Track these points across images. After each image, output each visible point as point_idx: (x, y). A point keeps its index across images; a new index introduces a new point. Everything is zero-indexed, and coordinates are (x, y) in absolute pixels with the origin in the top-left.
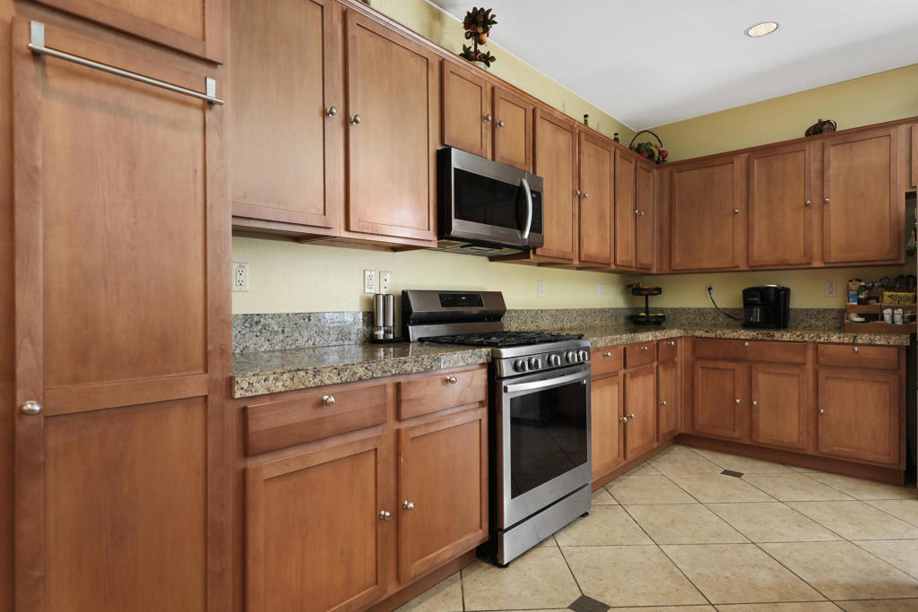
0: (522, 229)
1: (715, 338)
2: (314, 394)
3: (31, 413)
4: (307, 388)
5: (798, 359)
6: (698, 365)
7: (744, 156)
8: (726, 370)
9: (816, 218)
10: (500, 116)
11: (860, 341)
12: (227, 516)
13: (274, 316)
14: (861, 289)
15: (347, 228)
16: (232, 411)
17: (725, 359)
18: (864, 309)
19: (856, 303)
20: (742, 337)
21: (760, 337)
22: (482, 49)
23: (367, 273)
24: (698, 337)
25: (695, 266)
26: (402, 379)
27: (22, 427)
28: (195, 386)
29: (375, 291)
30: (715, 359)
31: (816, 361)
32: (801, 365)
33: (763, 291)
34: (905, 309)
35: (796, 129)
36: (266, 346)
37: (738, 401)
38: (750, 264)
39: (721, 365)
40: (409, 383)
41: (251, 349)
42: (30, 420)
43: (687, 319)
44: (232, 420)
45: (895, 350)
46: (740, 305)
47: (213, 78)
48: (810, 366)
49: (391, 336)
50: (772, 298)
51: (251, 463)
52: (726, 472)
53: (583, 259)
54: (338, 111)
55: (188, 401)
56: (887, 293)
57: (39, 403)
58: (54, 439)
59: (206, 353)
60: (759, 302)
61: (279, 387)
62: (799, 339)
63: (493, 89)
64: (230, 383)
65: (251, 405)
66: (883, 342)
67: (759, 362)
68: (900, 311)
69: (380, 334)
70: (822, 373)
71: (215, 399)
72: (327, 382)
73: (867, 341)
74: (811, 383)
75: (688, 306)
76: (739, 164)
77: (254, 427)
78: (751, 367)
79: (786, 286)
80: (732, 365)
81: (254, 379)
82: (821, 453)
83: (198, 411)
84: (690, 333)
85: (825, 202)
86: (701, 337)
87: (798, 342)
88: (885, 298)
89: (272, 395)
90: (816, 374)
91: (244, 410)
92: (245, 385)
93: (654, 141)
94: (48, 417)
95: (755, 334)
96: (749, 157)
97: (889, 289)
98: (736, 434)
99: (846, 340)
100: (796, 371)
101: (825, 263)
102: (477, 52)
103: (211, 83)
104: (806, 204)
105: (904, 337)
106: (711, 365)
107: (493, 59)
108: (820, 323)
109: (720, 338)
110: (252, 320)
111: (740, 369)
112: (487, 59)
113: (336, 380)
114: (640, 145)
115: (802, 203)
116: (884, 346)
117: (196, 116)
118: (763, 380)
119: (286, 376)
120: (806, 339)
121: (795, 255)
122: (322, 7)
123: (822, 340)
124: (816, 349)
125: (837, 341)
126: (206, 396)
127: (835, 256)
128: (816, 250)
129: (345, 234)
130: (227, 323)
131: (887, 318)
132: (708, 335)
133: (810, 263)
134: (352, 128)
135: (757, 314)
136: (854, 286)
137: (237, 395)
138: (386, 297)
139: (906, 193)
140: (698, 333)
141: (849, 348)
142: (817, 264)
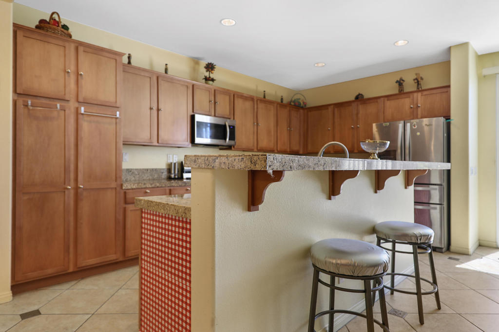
0: (225, 139)
2: (143, 190)
3: (81, 188)
4: (142, 188)
7: (332, 106)
9: (355, 133)
10: (217, 100)
12: (121, 218)
13: (136, 169)
15: (158, 142)
16: (122, 192)
22: (212, 76)
23: (169, 155)
25: (316, 151)
26: (172, 188)
27: (79, 191)
28: (113, 185)
29: (171, 161)
35: (351, 96)
36: (133, 179)
38: (334, 151)
40: (174, 189)
41: (129, 179)
42: (81, 189)
44: (122, 195)
47: (118, 111)
49: (177, 177)
51: (127, 206)
53: (259, 148)
54: (155, 108)
55: (112, 188)
57: (83, 185)
58: (85, 194)
59: (116, 177)
61: (134, 187)
63: (215, 90)
64: (122, 185)
65: (127, 191)
69: (173, 176)
71: (118, 189)
72: (148, 187)
76: (330, 109)
77: (127, 196)
81: (128, 185)
83: (114, 191)
85: (358, 127)
89: (132, 189)
91: (125, 193)
92: (125, 186)
93: (302, 98)
94: (84, 189)
96: (334, 107)
102: (210, 77)
103: (118, 113)
104: (352, 127)
107: (215, 80)
110: (129, 171)
112: (213, 80)
113: (150, 186)
114: (295, 100)
117: (114, 120)
119: (136, 184)
122: (150, 78)
126: (116, 188)
129: (157, 144)
130: (121, 170)
133: (353, 151)
134: (160, 112)
137: (124, 188)
138: (175, 164)
142: (356, 151)
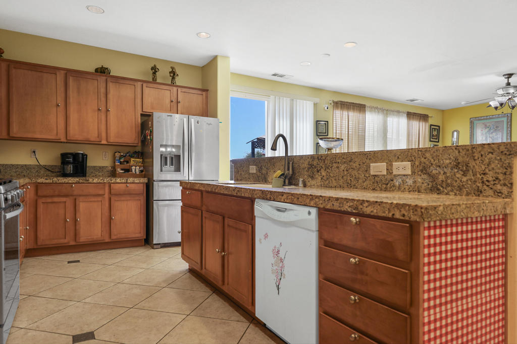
1: (53, 183)
5: (101, 192)
6: (40, 201)
7: (63, 72)
8: (60, 202)
9: (103, 118)
11: (129, 182)
14: (121, 157)
17: (59, 196)
18: (123, 166)
19: (119, 164)
20: (70, 182)
21: (81, 181)
24: (39, 183)
25: (30, 135)
30: (52, 196)
31: (110, 192)
32: (103, 195)
33: (75, 156)
34: (140, 166)
35: (89, 66)
37: (68, 220)
38: (68, 139)
39: (56, 199)
43: (16, 172)
45: (142, 185)
46: (58, 163)
48: (107, 196)
50: (81, 159)
52: (69, 262)
56: (132, 159)
60: (72, 162)
62: (102, 181)
66: (138, 181)
67: (80, 196)
68: (138, 167)
70: (113, 198)
73: (132, 181)
74: (107, 205)
75: (17, 163)
78: (75, 199)
79: (86, 153)
80: (64, 199)
82: (113, 239)
84: (34, 180)
85: (108, 110)
86: (42, 183)
87: (101, 183)
88: (132, 161)
90: (110, 199)
95: (78, 179)
96: (66, 74)
97: (133, 157)
98: (66, 241)
99: (123, 181)
100: (100, 199)
101: (108, 142)
104: (99, 110)
105: (145, 179)
106: (49, 200)
108: (101, 174)
109: (56, 183)
111: (69, 201)
115: (97, 109)
116: (138, 183)
118: (82, 206)
120: (105, 181)
121: (93, 137)
123: (113, 182)
124: (110, 186)
125: (120, 182)
127: (112, 139)
128: (104, 135)
131: (133, 170)
132: (47, 181)
133: (101, 142)
135: (70, 168)
136: (117, 155)
139: (141, 114)
140: (40, 180)
141: (124, 185)
142: (104, 142)
